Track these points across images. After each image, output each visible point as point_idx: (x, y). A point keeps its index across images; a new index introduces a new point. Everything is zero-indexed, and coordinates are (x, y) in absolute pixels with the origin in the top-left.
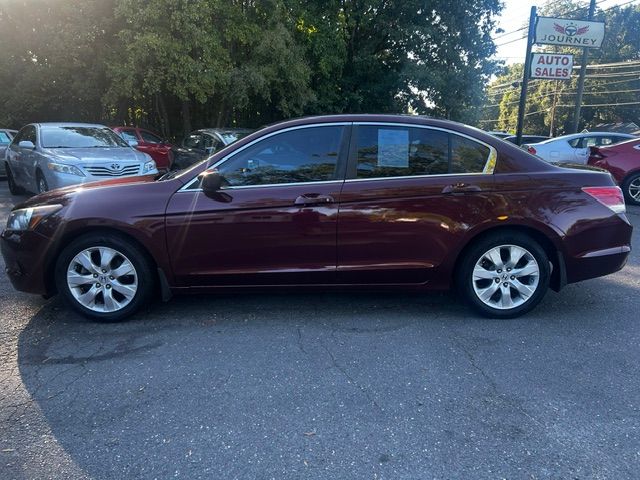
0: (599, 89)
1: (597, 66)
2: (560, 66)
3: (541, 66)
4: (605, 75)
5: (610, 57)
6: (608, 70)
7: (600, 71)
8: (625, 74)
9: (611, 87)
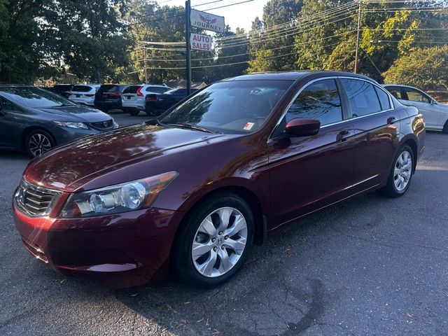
0: (168, 58)
1: (164, 43)
2: (205, 43)
3: (195, 41)
4: (170, 50)
5: (170, 38)
6: (170, 47)
7: (167, 47)
8: (178, 50)
9: (174, 57)
